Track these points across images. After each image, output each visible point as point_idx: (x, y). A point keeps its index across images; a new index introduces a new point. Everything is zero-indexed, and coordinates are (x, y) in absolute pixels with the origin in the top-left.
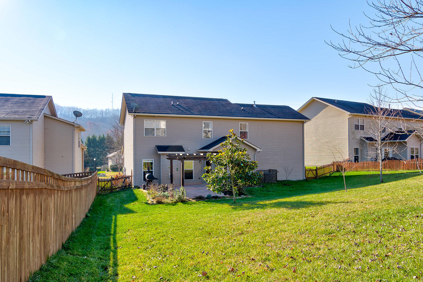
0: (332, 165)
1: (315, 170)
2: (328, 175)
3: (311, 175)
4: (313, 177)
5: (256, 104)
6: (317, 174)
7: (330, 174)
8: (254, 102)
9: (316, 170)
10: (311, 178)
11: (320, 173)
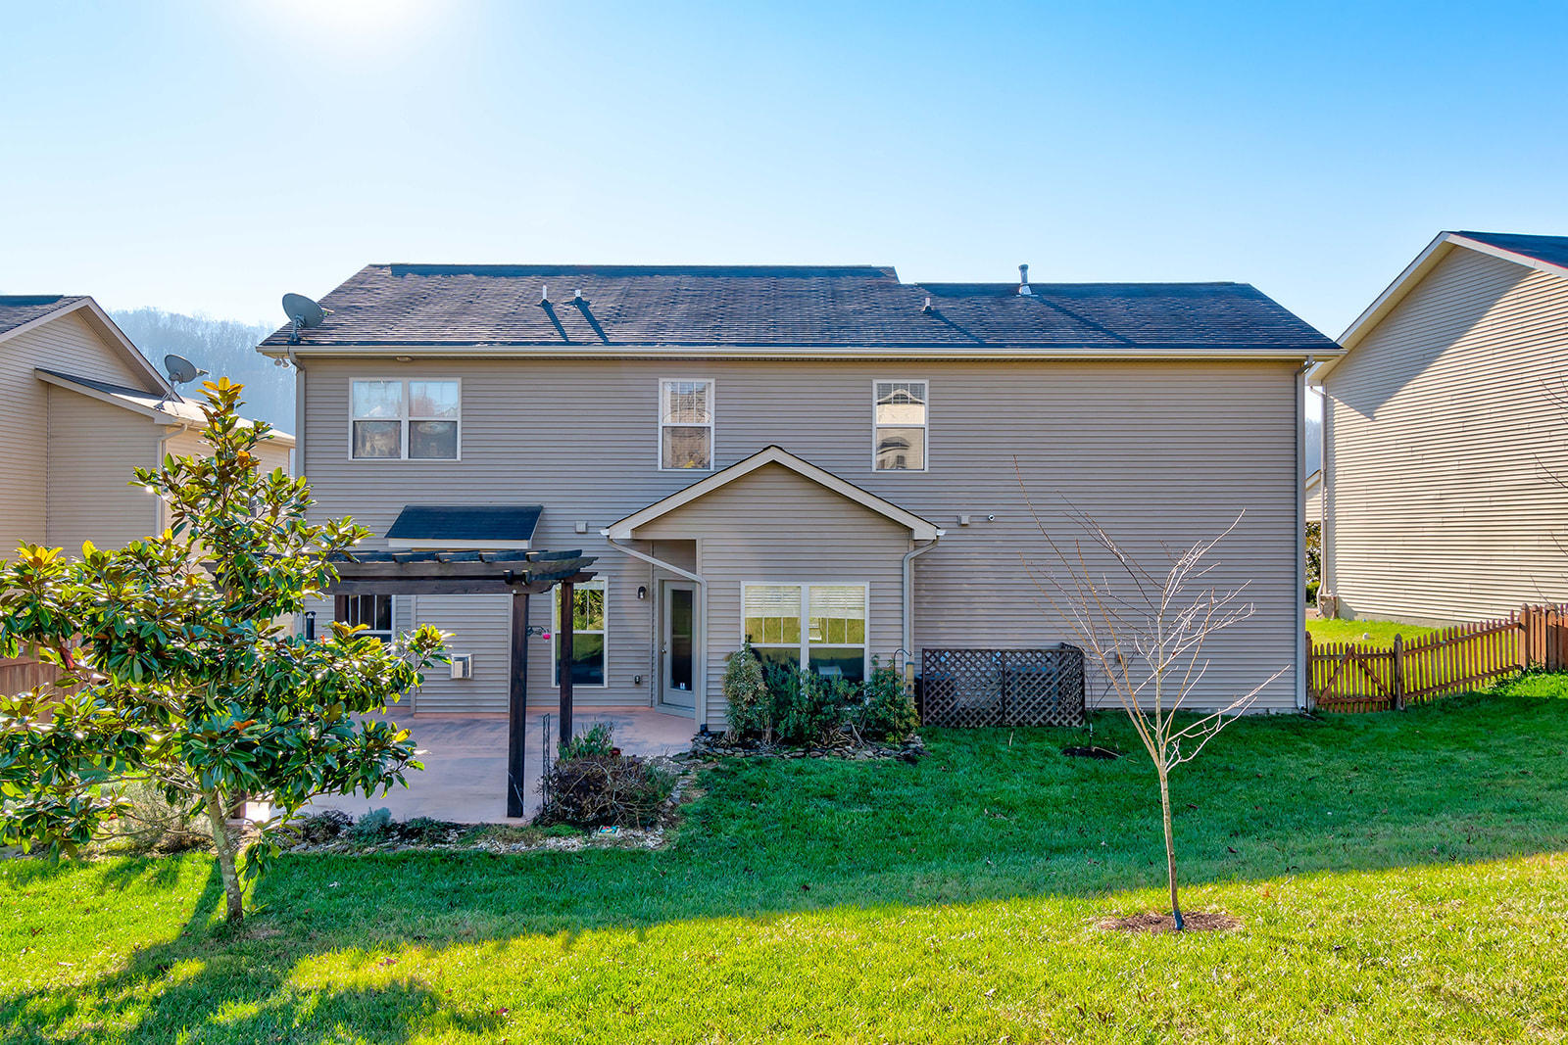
0: (1520, 626)
1: (1385, 655)
2: (1486, 687)
3: (1352, 684)
4: (1371, 700)
5: (1030, 281)
6: (1398, 678)
7: (1502, 683)
8: (1024, 268)
9: (1393, 656)
10: (1357, 700)
11: (1424, 672)
